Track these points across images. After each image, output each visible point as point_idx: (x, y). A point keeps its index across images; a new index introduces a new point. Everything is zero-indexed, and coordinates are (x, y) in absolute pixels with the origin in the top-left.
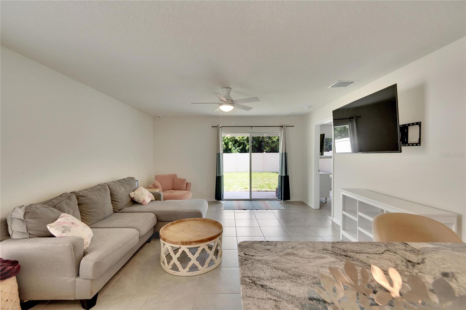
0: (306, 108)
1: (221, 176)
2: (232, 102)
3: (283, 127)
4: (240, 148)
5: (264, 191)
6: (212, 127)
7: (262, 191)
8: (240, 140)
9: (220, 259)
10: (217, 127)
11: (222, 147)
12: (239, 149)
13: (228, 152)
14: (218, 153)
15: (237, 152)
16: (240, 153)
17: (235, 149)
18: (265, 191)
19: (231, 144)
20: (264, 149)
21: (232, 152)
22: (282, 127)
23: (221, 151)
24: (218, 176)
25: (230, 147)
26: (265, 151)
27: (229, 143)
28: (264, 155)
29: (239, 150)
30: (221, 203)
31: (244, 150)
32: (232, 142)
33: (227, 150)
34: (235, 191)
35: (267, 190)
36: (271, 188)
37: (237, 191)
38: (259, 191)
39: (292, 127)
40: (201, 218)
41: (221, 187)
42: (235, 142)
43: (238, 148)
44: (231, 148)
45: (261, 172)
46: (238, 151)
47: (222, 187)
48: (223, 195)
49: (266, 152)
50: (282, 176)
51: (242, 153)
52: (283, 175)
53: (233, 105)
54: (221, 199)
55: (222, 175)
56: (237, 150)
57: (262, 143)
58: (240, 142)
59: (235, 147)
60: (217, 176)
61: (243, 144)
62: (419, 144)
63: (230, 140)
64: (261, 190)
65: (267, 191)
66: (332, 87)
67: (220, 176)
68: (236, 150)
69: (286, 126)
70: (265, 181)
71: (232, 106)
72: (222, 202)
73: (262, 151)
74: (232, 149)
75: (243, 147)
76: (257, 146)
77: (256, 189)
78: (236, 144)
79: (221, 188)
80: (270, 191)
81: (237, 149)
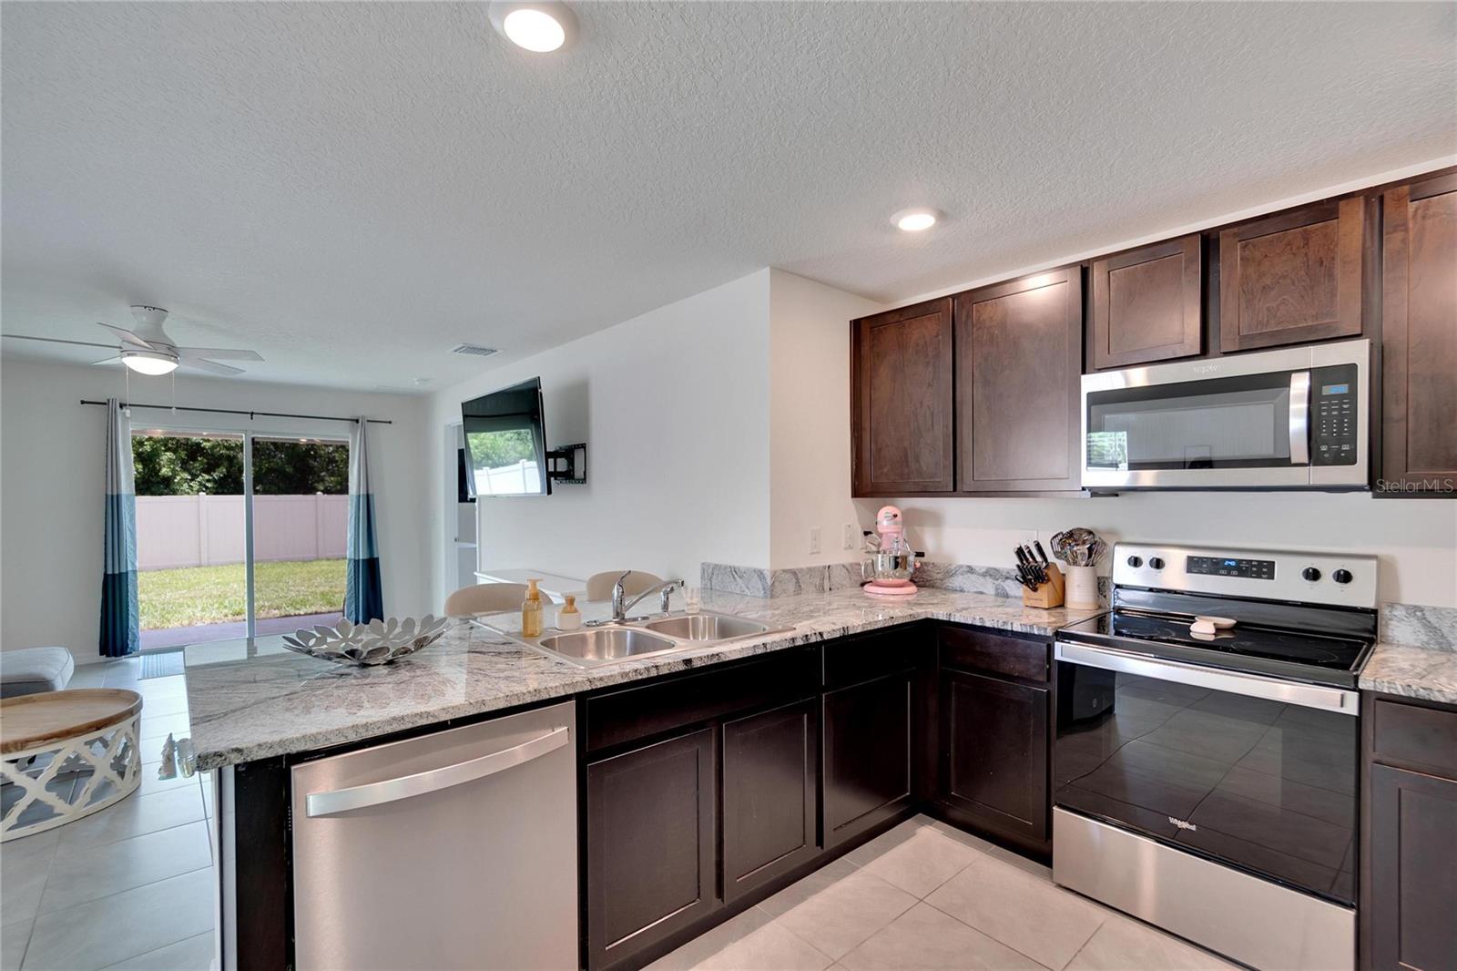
0: (417, 383)
1: (127, 573)
2: (171, 352)
3: (360, 421)
4: (216, 475)
5: (306, 614)
6: (83, 402)
7: (300, 615)
8: (213, 448)
9: (133, 780)
10: (105, 404)
11: (128, 471)
12: (208, 481)
13: (153, 489)
14: (110, 493)
15: (198, 491)
16: (215, 494)
17: (191, 480)
18: (311, 614)
19: (171, 461)
20: (318, 482)
21: (174, 492)
22: (357, 421)
23: (127, 485)
24: (113, 575)
25: (165, 471)
26: (322, 488)
27: (158, 455)
28: (316, 501)
29: (209, 485)
30: (127, 664)
31: (229, 485)
32: (175, 451)
33: (152, 483)
34: (190, 624)
35: (319, 610)
36: (331, 604)
37: (199, 624)
38: (290, 616)
39: (388, 424)
40: (48, 691)
41: (128, 610)
42: (191, 453)
43: (207, 477)
44: (170, 474)
45: (305, 561)
46: (207, 488)
47: (130, 609)
48: (135, 636)
49: (327, 491)
50: (359, 560)
51: (223, 493)
52: (361, 558)
53: (173, 358)
54: (129, 651)
55: (130, 568)
56: (200, 484)
57: (311, 462)
58: (212, 455)
59: (190, 474)
60: (110, 572)
61: (226, 464)
62: (584, 480)
63: (165, 445)
64: (297, 612)
65: (316, 613)
66: (456, 351)
67: (120, 574)
68: (195, 485)
69: (368, 421)
70: (316, 587)
71: (170, 360)
72: (132, 661)
73: (310, 490)
74: (178, 478)
75: (228, 471)
76: (289, 469)
77: (277, 612)
78: (195, 460)
79: (128, 614)
80: (329, 612)
81: (200, 478)
